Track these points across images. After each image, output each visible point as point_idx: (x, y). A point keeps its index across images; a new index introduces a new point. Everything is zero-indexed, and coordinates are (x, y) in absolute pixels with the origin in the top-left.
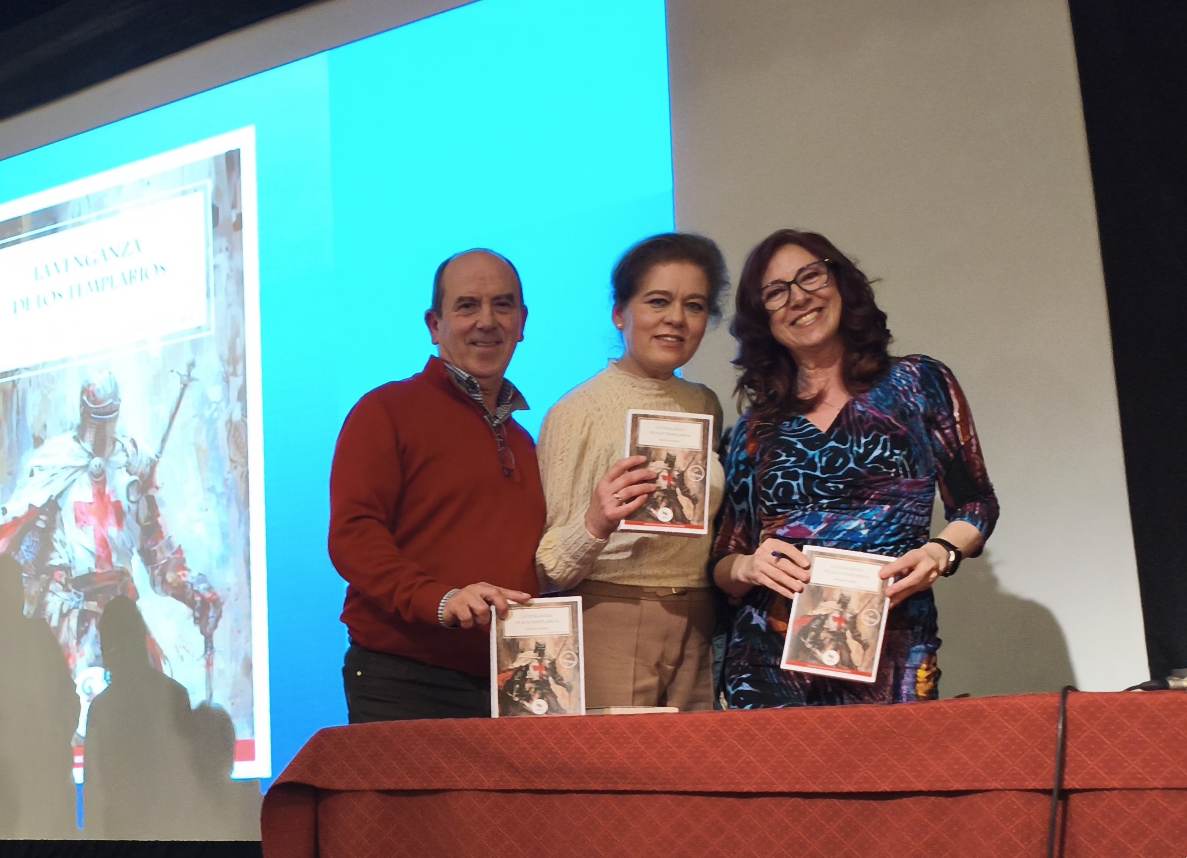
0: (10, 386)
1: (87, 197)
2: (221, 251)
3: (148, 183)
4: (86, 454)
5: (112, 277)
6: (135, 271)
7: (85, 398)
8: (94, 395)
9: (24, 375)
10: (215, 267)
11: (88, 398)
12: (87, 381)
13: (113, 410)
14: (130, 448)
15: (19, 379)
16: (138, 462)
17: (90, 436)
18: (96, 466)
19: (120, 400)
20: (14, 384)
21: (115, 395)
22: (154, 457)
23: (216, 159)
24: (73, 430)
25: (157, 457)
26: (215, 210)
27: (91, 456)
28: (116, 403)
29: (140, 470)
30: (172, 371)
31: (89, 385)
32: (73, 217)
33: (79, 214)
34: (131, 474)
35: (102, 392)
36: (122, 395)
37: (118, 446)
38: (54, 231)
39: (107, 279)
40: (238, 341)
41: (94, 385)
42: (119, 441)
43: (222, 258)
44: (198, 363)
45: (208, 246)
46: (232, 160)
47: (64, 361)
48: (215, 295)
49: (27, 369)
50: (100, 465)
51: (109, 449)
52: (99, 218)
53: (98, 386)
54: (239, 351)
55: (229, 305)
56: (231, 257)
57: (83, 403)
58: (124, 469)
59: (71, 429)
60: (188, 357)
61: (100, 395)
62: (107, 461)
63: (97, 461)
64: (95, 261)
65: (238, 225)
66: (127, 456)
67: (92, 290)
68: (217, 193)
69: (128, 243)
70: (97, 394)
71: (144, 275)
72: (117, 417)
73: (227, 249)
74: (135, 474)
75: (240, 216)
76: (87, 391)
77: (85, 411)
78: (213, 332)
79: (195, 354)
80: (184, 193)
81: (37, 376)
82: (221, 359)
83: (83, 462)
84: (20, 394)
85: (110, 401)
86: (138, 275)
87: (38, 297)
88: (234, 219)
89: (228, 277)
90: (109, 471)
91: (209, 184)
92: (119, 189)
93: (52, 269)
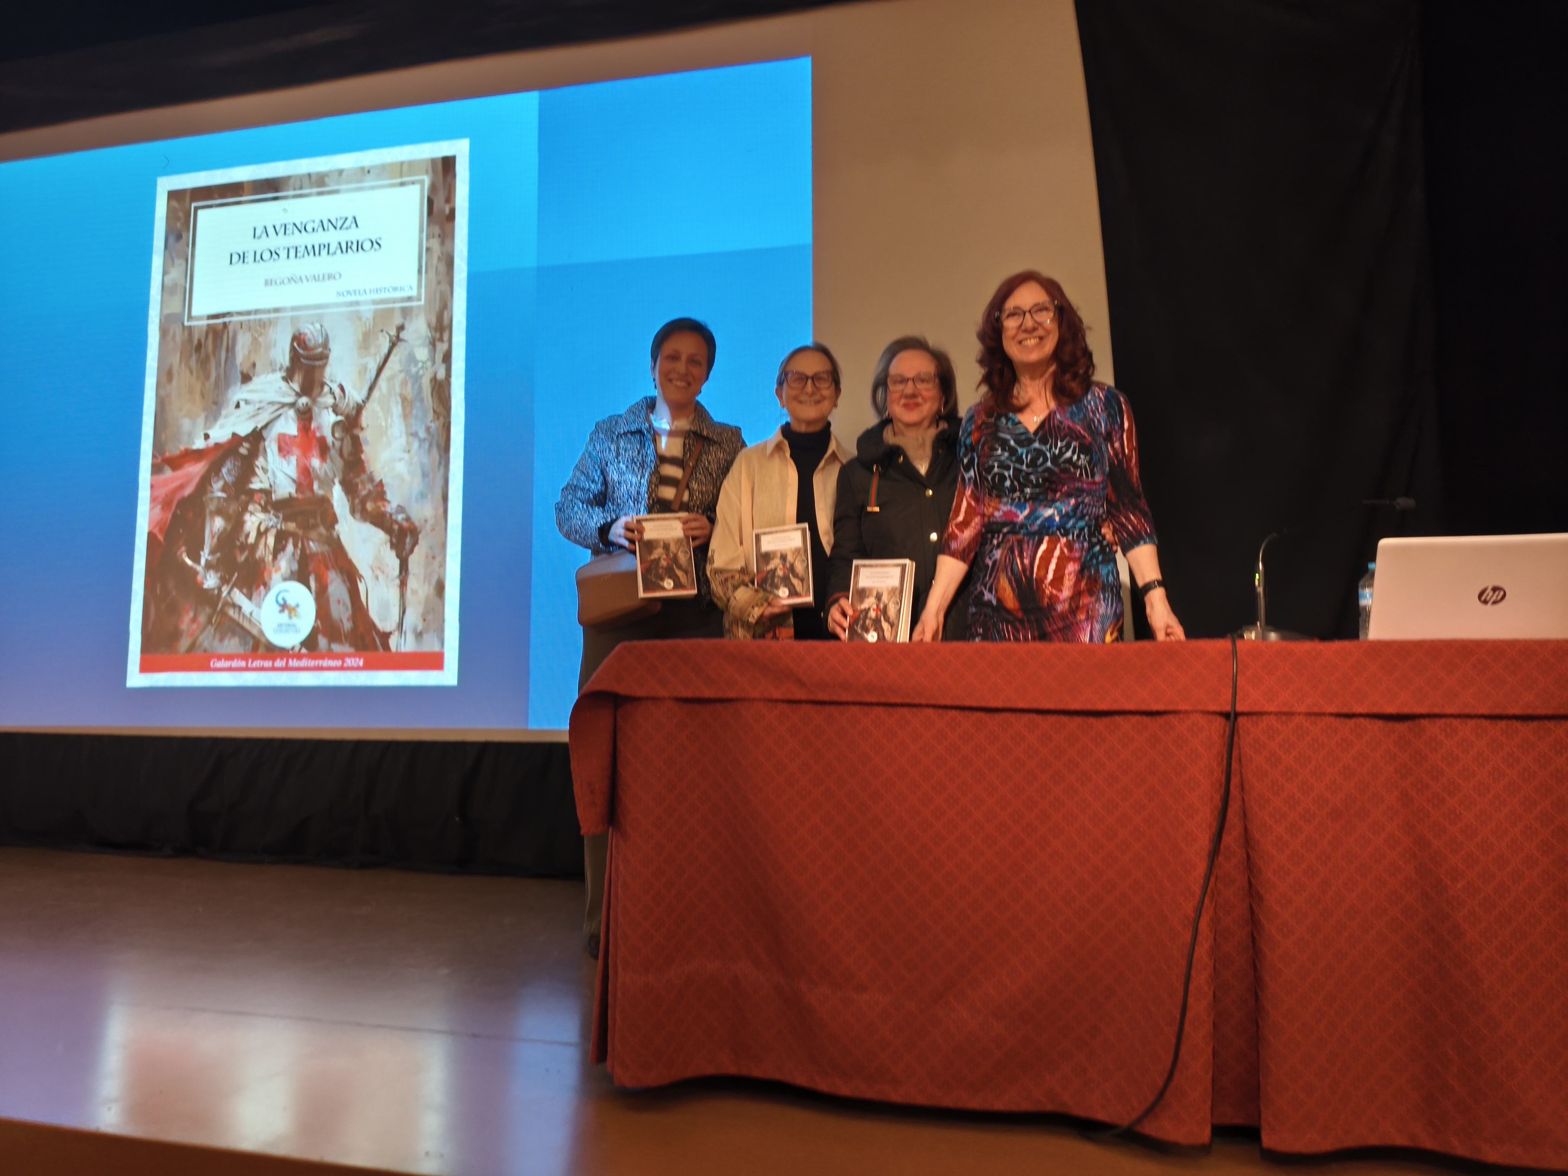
0: (221, 327)
1: (309, 175)
2: (433, 237)
3: (369, 172)
4: (293, 393)
5: (329, 245)
6: (352, 243)
7: (295, 344)
8: (305, 343)
9: (236, 319)
10: (428, 249)
11: (298, 345)
12: (299, 330)
13: (324, 357)
14: (337, 391)
15: (230, 322)
16: (345, 405)
17: (298, 378)
18: (303, 404)
19: (330, 350)
20: (225, 325)
21: (325, 345)
22: (360, 402)
23: (433, 160)
24: (283, 370)
25: (363, 402)
26: (430, 202)
27: (299, 395)
28: (326, 352)
29: (346, 412)
30: (382, 331)
31: (300, 334)
32: (294, 189)
33: (299, 189)
34: (337, 414)
35: (313, 342)
36: (332, 345)
37: (326, 389)
38: (275, 199)
39: (325, 246)
40: (446, 314)
41: (305, 334)
42: (328, 385)
43: (435, 244)
44: (407, 326)
45: (421, 231)
46: (448, 164)
47: (277, 310)
48: (426, 272)
49: (240, 313)
50: (307, 404)
51: (316, 391)
52: (320, 194)
53: (309, 336)
54: (446, 321)
55: (439, 283)
56: (442, 243)
57: (293, 349)
58: (330, 410)
59: (280, 370)
61: (311, 344)
62: (314, 401)
63: (304, 400)
64: (313, 229)
65: (451, 217)
66: (335, 398)
67: (308, 254)
68: (433, 188)
69: (346, 219)
70: (307, 342)
71: (360, 246)
72: (325, 365)
73: (439, 236)
74: (342, 414)
75: (453, 210)
76: (298, 339)
77: (295, 356)
78: (422, 302)
79: (405, 319)
80: (402, 184)
81: (249, 321)
82: (429, 326)
83: (290, 399)
84: (231, 334)
85: (320, 350)
86: (354, 247)
87: (255, 252)
88: (447, 211)
89: (439, 258)
90: (316, 410)
91: (427, 180)
92: (341, 172)
93: (271, 231)
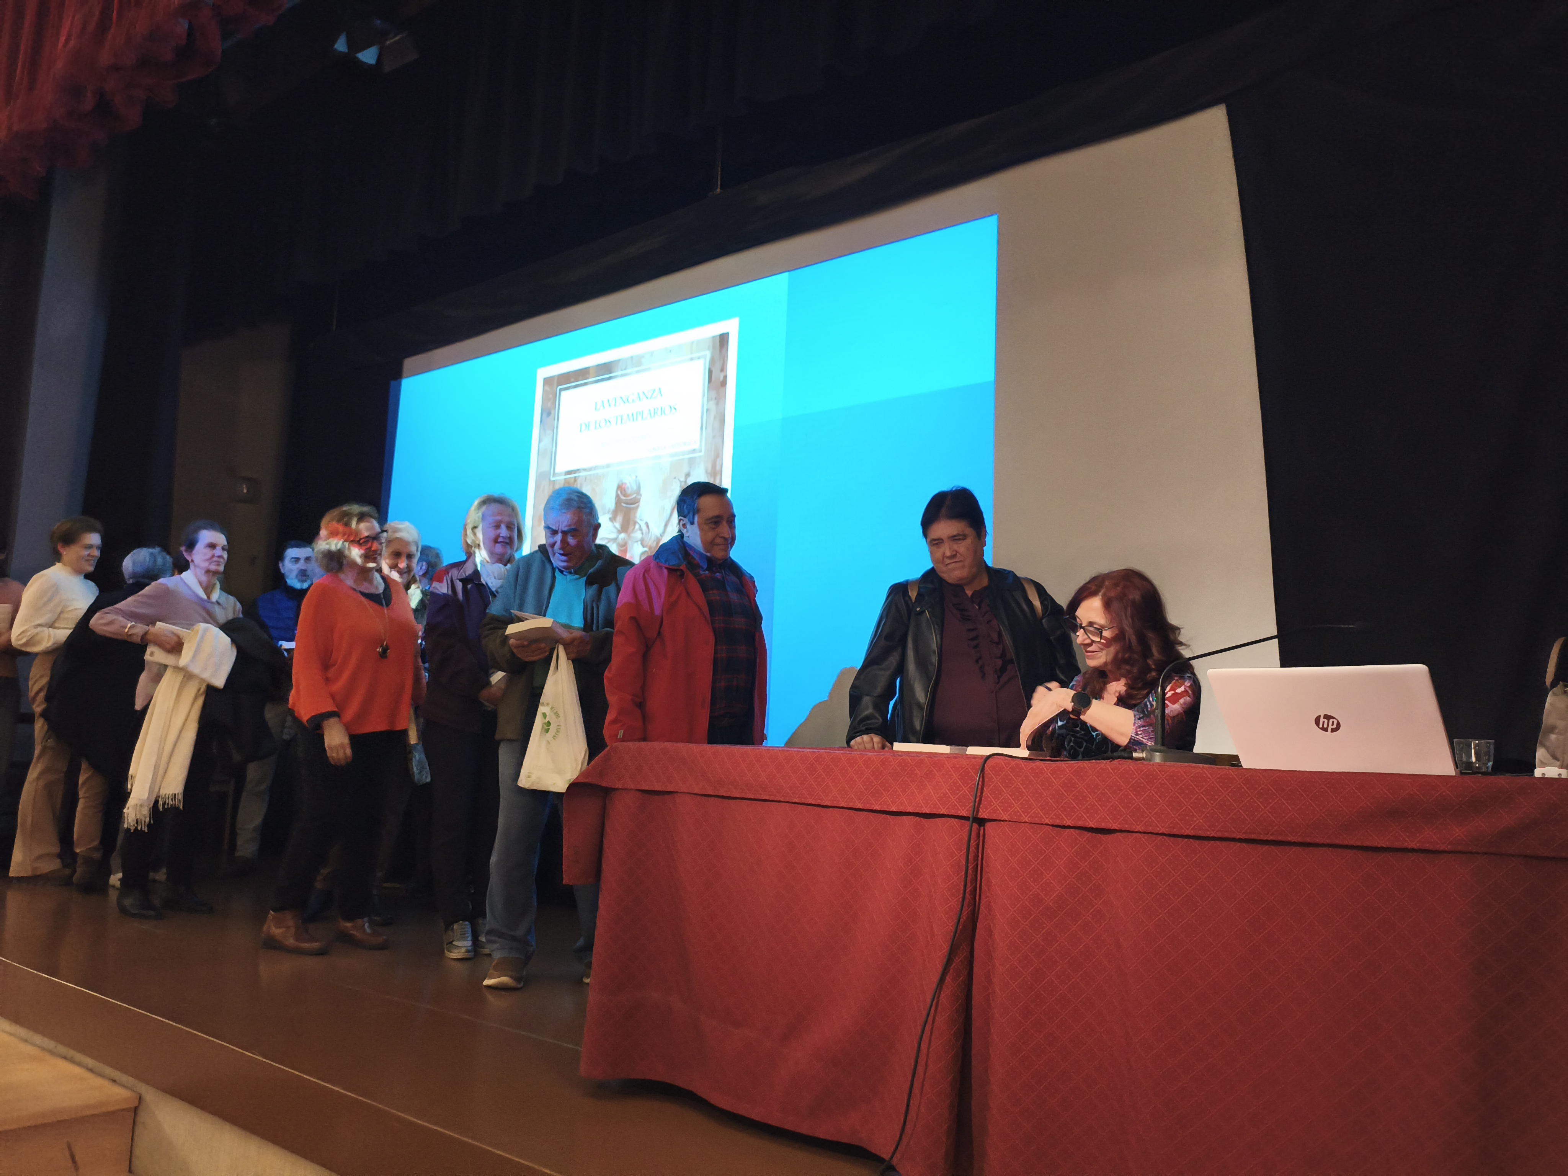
1: (632, 357)
2: (712, 399)
3: (670, 351)
4: (615, 531)
5: (643, 412)
6: (658, 409)
7: (619, 492)
8: (625, 491)
9: (583, 474)
10: (707, 410)
11: (621, 492)
12: (621, 481)
13: (636, 501)
14: (644, 527)
15: (579, 476)
16: (649, 539)
17: (619, 518)
18: (622, 539)
19: (641, 495)
20: (575, 479)
21: (638, 492)
22: (659, 535)
23: (714, 337)
24: (610, 513)
25: (661, 535)
26: (710, 372)
27: (619, 532)
28: (639, 497)
29: (649, 544)
30: (675, 478)
31: (622, 484)
32: (622, 370)
33: (626, 369)
34: (643, 547)
35: (630, 489)
36: (642, 492)
37: (637, 526)
38: (609, 378)
39: (640, 413)
40: (718, 461)
41: (626, 484)
42: (638, 523)
43: (712, 405)
44: (692, 473)
45: (704, 395)
46: (723, 340)
47: (608, 466)
48: (706, 429)
49: (585, 470)
50: (624, 539)
51: (631, 528)
52: (638, 372)
53: (628, 485)
54: (718, 468)
55: (714, 437)
56: (717, 404)
57: (617, 496)
58: (639, 543)
59: (608, 512)
60: (685, 469)
61: (629, 492)
62: (629, 536)
63: (623, 536)
64: (633, 400)
65: (724, 383)
66: (642, 533)
67: (629, 420)
68: (712, 361)
69: (654, 390)
70: (626, 490)
71: (663, 411)
72: (638, 507)
73: (716, 399)
74: (646, 547)
75: (725, 377)
76: (621, 488)
77: (618, 502)
78: (702, 453)
79: (690, 467)
80: (692, 359)
81: (590, 475)
82: (706, 472)
83: (613, 536)
85: (635, 495)
86: (659, 412)
87: (596, 421)
88: (722, 378)
89: (715, 417)
90: (630, 543)
91: (708, 354)
92: (652, 353)
93: (606, 404)
